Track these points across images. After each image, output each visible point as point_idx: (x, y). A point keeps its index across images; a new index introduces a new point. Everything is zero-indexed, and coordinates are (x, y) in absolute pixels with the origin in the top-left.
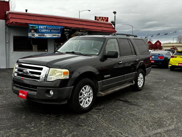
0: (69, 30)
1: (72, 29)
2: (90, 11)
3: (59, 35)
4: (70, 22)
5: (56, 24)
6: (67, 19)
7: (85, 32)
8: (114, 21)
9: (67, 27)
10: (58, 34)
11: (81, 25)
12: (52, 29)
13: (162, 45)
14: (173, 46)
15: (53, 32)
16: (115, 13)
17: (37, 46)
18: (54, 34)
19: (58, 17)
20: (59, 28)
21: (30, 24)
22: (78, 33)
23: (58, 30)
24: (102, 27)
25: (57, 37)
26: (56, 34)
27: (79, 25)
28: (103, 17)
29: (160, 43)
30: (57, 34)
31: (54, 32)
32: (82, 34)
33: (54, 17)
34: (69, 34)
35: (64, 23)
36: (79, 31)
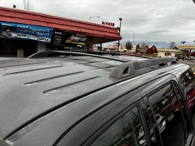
0: (62, 34)
1: (66, 33)
2: (99, 17)
3: (48, 40)
4: (63, 23)
5: (43, 24)
6: (61, 19)
7: (83, 37)
8: (119, 27)
9: (59, 29)
10: (47, 38)
11: (78, 28)
12: (38, 31)
13: (157, 50)
14: (168, 52)
15: (39, 35)
16: (121, 19)
17: (22, 50)
18: (41, 38)
19: (48, 16)
20: (47, 30)
21: (2, 21)
22: (74, 38)
23: (46, 32)
24: (105, 31)
25: (45, 41)
26: (43, 38)
27: (76, 28)
28: (109, 23)
29: (155, 48)
30: (45, 38)
31: (41, 35)
32: (80, 40)
33: (41, 15)
34: (61, 38)
35: (55, 24)
36: (75, 36)
